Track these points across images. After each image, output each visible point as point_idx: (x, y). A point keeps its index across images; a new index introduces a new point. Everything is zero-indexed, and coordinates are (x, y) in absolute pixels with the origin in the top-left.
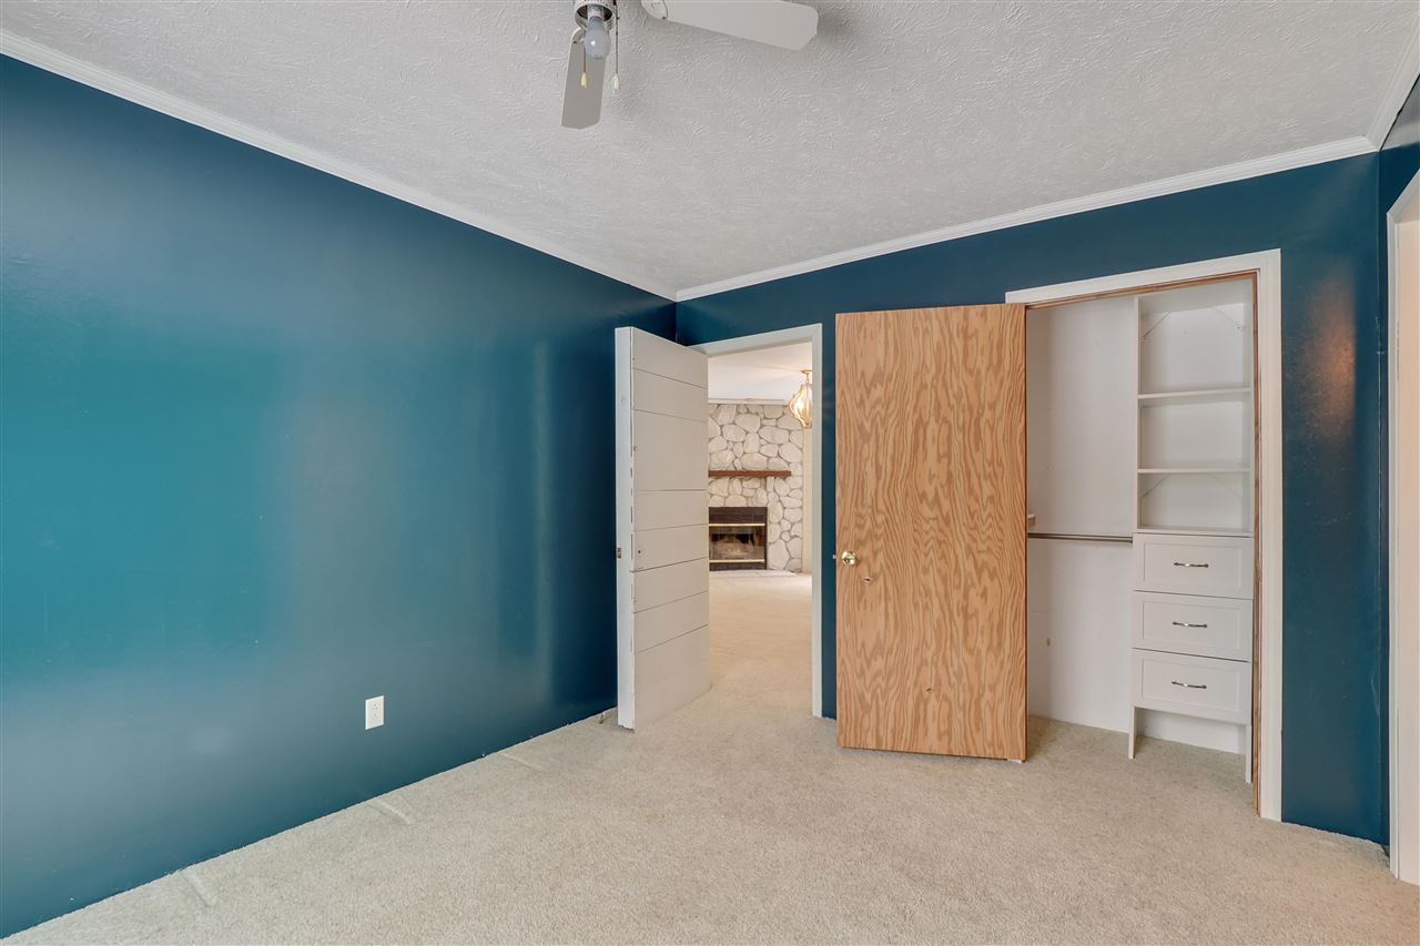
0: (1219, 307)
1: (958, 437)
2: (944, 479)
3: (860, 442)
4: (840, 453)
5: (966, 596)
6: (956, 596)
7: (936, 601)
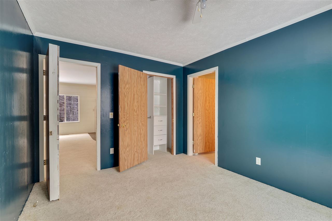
0: (158, 81)
1: (139, 98)
2: (137, 107)
3: (124, 97)
4: (121, 100)
5: (140, 131)
6: (139, 131)
7: (136, 132)
